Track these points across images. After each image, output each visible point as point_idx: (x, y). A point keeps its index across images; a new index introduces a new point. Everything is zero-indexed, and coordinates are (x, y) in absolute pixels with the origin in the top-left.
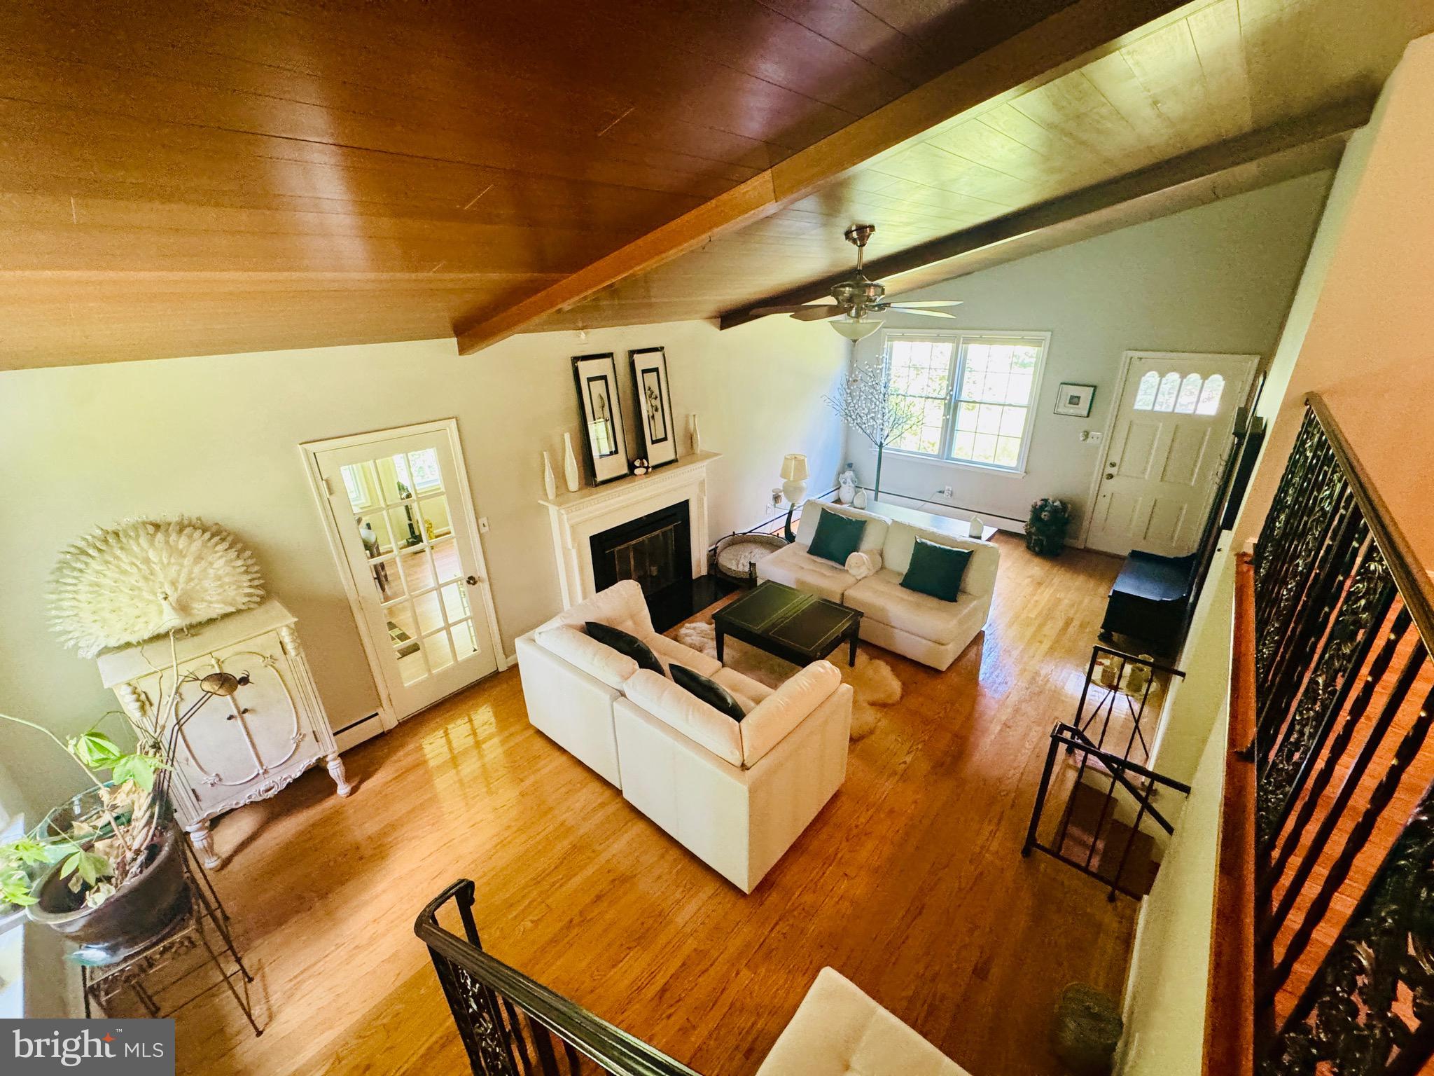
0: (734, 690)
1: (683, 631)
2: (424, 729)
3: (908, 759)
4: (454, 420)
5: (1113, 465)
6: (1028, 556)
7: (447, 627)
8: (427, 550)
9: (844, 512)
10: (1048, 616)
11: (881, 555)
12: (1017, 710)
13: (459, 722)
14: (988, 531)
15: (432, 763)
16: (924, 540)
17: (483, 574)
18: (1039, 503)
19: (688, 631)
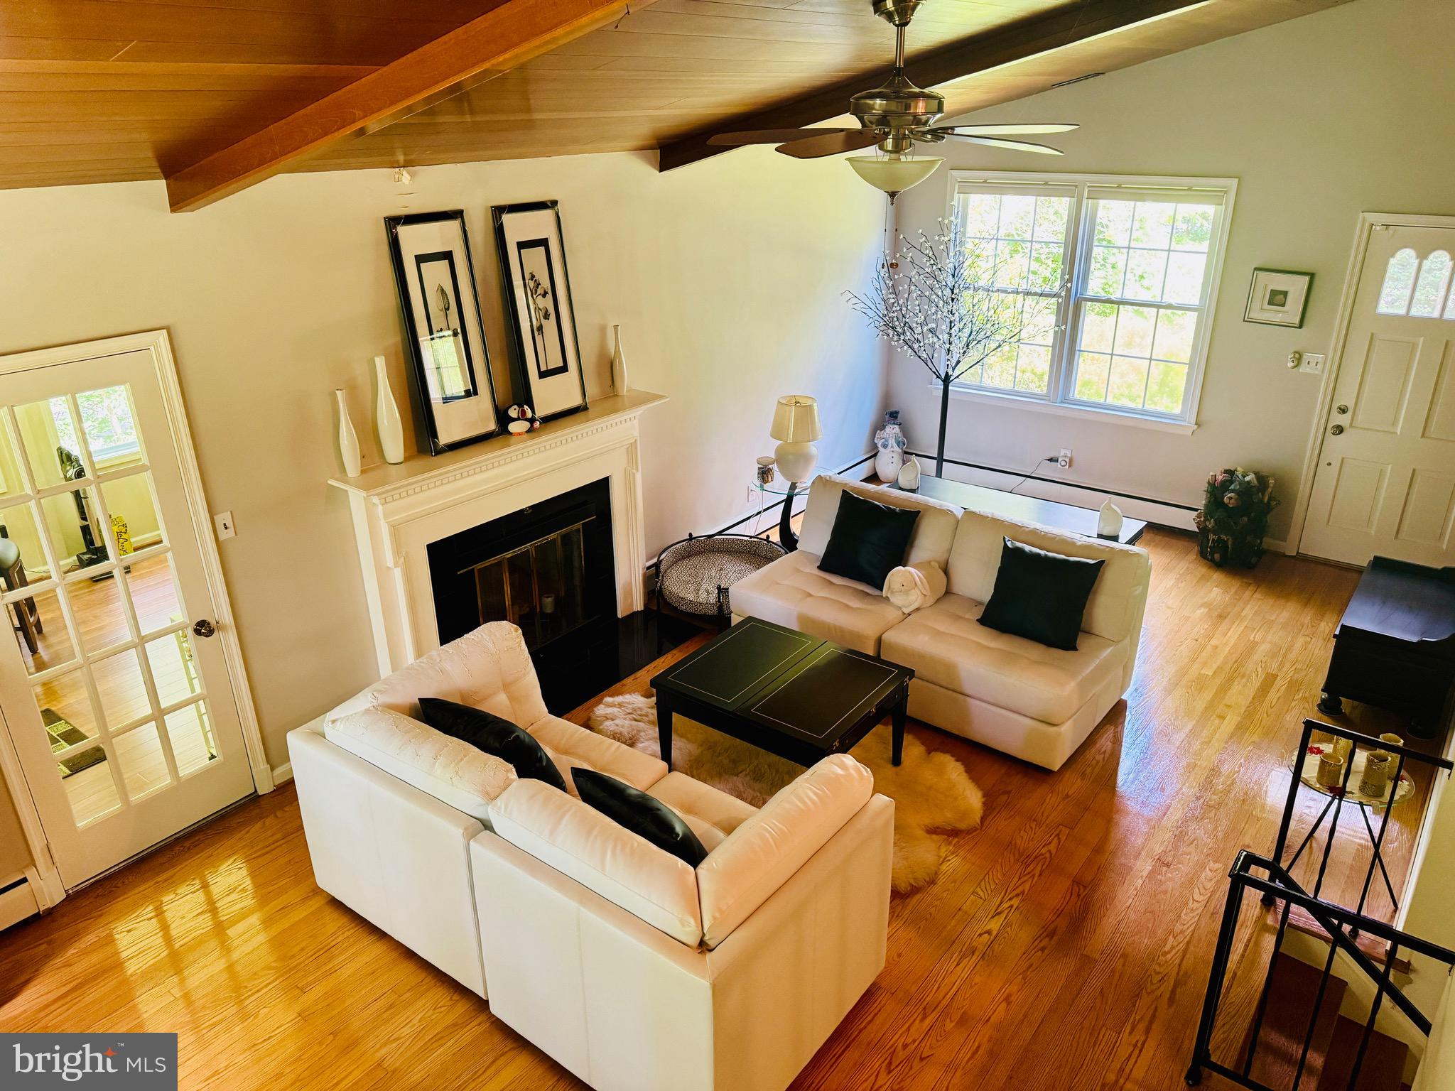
0: (689, 810)
1: (600, 710)
2: (120, 904)
3: (995, 925)
4: (165, 332)
5: (1343, 410)
6: (1202, 570)
7: (159, 715)
8: (117, 573)
9: (880, 496)
10: (1234, 672)
11: (946, 571)
12: (1180, 837)
13: (183, 890)
14: (1130, 528)
15: (132, 968)
16: (1019, 544)
17: (226, 616)
18: (1220, 478)
19: (609, 710)
